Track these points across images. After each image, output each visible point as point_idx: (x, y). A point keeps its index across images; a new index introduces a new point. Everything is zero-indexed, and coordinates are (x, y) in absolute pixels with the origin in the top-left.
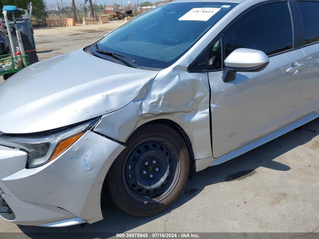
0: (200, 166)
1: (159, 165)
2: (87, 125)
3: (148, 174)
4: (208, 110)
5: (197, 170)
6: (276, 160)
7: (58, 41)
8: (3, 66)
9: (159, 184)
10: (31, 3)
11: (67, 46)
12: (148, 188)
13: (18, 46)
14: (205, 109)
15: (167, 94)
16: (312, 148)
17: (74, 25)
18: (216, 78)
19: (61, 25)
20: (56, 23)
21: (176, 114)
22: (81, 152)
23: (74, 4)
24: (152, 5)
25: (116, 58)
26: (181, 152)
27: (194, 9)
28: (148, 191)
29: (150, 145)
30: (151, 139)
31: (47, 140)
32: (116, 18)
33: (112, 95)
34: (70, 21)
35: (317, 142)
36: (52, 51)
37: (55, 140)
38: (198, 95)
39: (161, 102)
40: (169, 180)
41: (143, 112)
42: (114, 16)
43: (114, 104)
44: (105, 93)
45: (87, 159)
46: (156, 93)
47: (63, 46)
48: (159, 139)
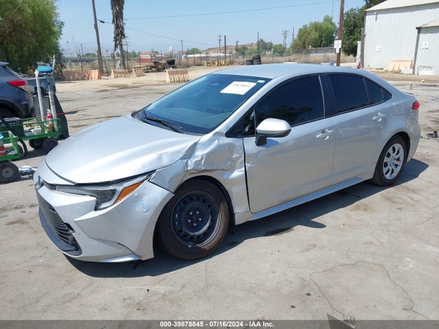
0: (239, 220)
1: (201, 215)
2: (145, 177)
3: (192, 222)
4: (243, 169)
5: (237, 223)
6: (315, 220)
7: (81, 99)
8: (32, 131)
9: (201, 231)
10: (54, 56)
11: (94, 106)
12: (192, 234)
13: (50, 109)
14: (241, 167)
15: (209, 155)
16: (351, 210)
17: (99, 78)
18: (250, 143)
19: (83, 78)
20: (76, 75)
21: (216, 172)
22: (138, 198)
23: (100, 52)
24: (200, 53)
25: (165, 125)
26: (221, 205)
27: (234, 83)
28: (192, 238)
29: (194, 198)
30: (196, 192)
31: (111, 188)
32: (154, 69)
33: (164, 154)
34: (95, 73)
35: (358, 206)
36: (76, 112)
37: (119, 188)
38: (235, 156)
39: (203, 161)
40: (211, 229)
41: (189, 168)
42: (151, 67)
43: (165, 162)
44: (159, 153)
45: (144, 202)
46: (200, 153)
47: (90, 106)
48: (202, 193)
